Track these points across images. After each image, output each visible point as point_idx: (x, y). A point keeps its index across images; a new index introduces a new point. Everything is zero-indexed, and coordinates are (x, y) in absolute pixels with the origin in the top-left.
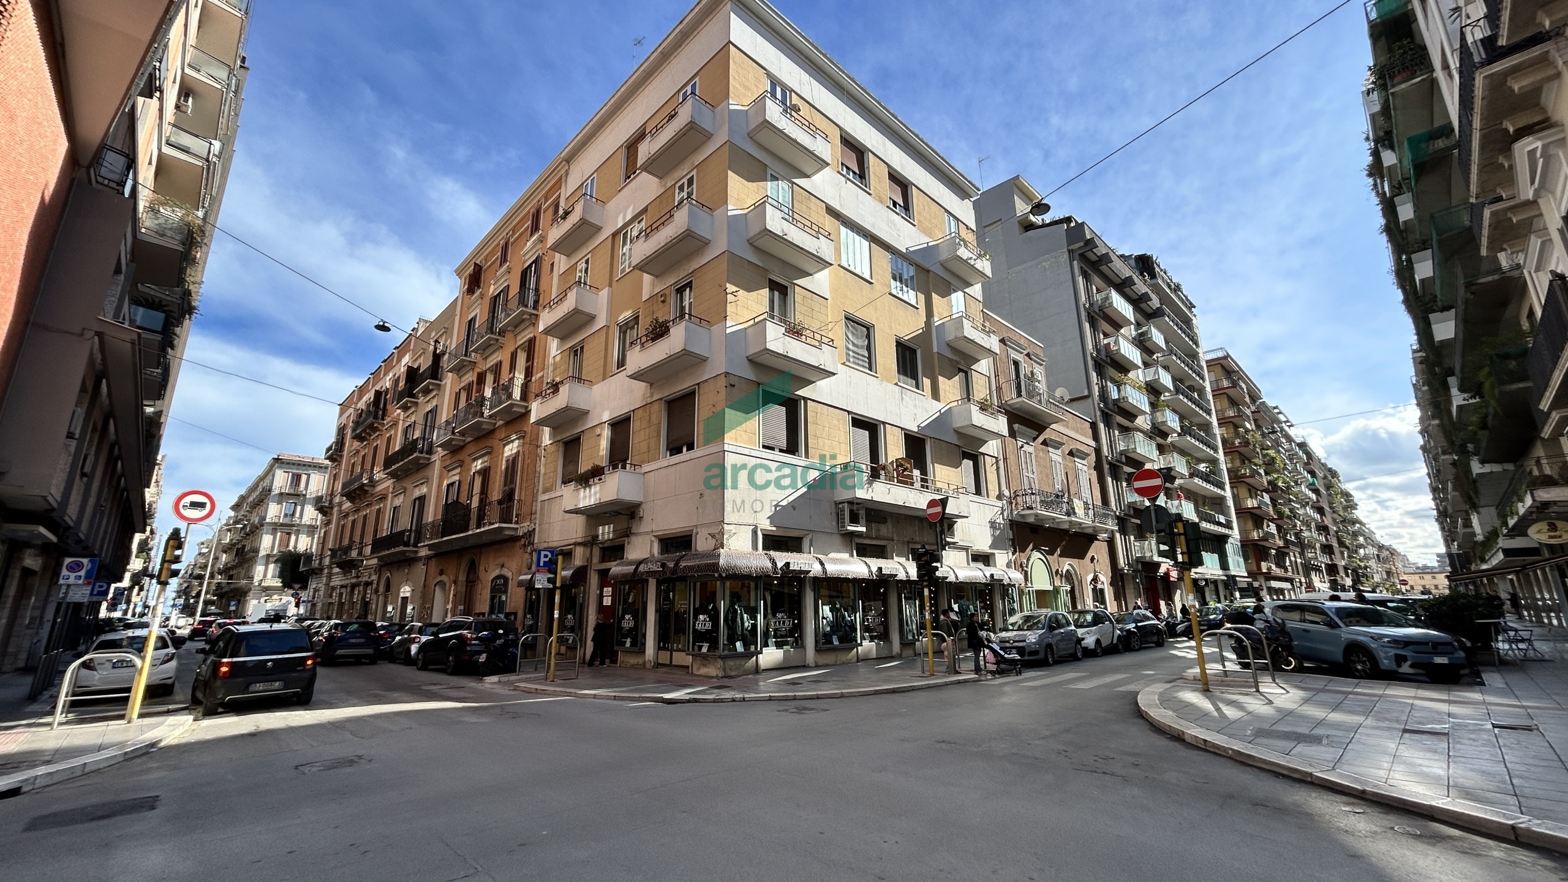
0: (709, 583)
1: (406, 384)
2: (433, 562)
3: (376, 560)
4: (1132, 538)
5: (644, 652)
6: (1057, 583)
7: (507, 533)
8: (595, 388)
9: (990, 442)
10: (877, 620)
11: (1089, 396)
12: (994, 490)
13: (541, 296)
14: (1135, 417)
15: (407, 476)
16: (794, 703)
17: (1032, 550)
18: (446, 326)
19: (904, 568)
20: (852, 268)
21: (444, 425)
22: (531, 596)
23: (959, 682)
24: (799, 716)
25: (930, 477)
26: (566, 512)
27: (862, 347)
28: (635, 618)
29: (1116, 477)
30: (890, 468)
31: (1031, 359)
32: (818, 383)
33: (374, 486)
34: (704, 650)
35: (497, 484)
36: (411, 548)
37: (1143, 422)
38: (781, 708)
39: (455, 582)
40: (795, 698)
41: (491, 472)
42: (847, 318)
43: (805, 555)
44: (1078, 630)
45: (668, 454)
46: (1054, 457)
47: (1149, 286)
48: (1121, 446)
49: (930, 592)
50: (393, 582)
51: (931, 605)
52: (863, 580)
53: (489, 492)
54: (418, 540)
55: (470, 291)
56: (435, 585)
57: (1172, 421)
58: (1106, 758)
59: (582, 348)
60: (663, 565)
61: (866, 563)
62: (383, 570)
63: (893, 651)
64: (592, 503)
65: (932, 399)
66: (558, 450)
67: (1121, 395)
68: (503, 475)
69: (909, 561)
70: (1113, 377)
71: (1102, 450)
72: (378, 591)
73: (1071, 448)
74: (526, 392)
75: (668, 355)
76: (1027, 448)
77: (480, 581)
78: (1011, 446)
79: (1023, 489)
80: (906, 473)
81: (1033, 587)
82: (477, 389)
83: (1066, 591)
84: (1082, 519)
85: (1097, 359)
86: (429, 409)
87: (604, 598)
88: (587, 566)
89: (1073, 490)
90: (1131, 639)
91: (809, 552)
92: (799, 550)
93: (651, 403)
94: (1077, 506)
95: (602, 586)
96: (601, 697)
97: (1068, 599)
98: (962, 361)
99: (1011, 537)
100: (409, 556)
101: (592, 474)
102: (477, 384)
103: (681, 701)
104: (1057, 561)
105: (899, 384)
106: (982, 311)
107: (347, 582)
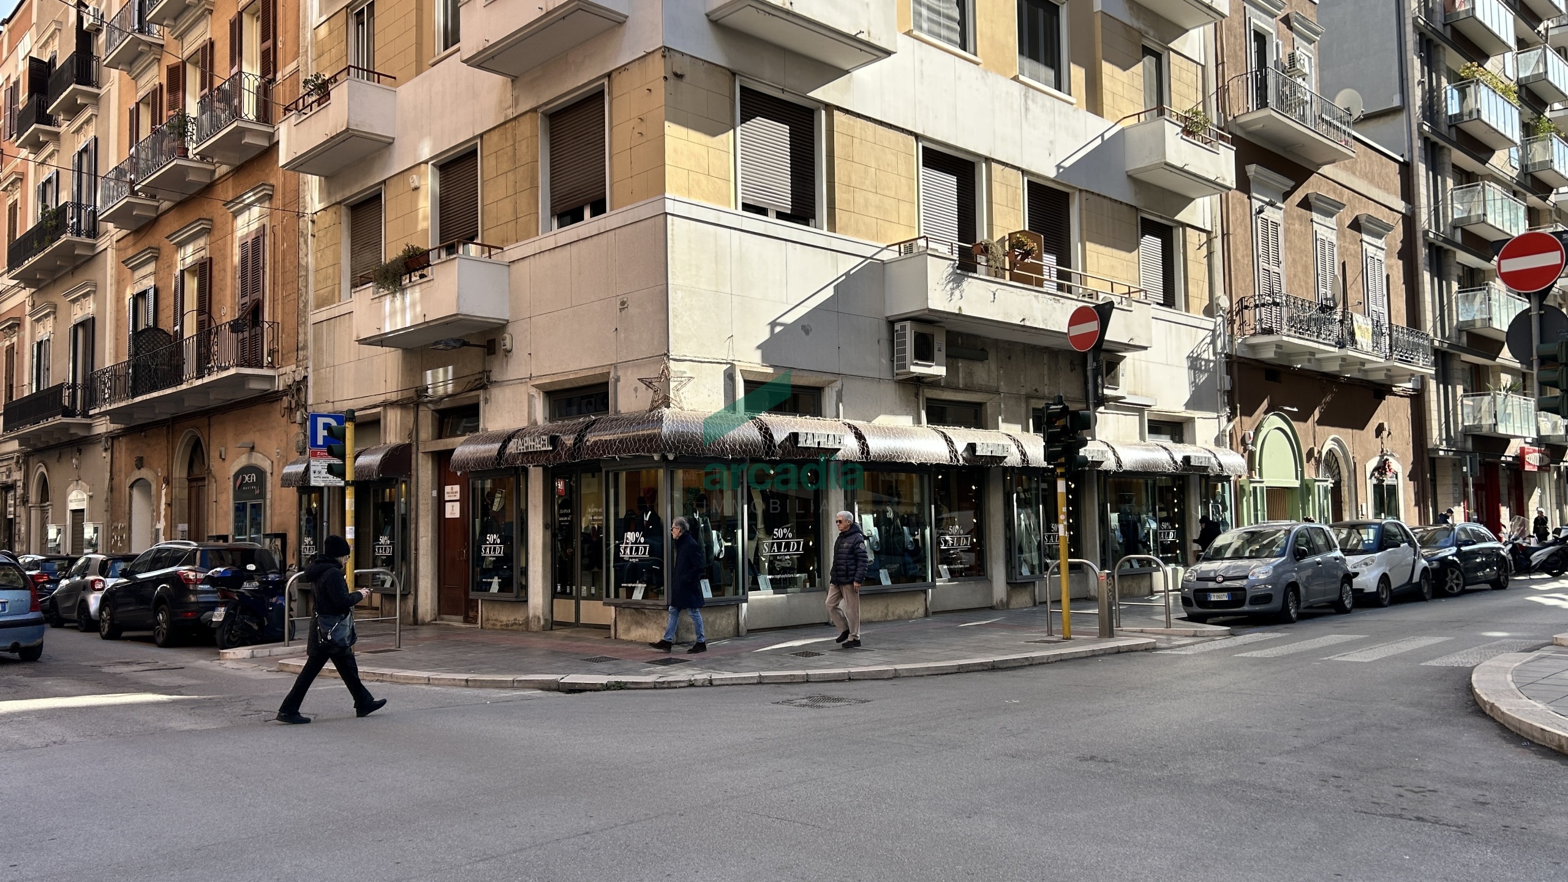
0: (644, 472)
1: (30, 96)
2: (122, 445)
3: (16, 442)
4: (1460, 390)
5: (527, 601)
6: (1310, 473)
7: (254, 385)
8: (401, 90)
9: (1199, 201)
10: (963, 542)
11: (1403, 108)
12: (1199, 296)
14: (1491, 151)
15: (55, 281)
16: (805, 688)
17: (1266, 413)
19: (1019, 446)
21: (112, 176)
22: (310, 503)
23: (1118, 651)
24: (812, 712)
25: (1076, 268)
26: (363, 342)
28: (506, 540)
29: (1439, 270)
30: (998, 251)
31: (1290, 28)
32: (856, 72)
34: (638, 595)
35: (228, 292)
36: (79, 420)
37: (1504, 162)
38: (781, 698)
39: (167, 481)
40: (807, 680)
41: (215, 268)
43: (828, 421)
44: (1347, 558)
45: (555, 223)
46: (1323, 233)
48: (1457, 210)
49: (1069, 490)
50: (53, 484)
51: (1069, 514)
52: (939, 468)
53: (214, 308)
54: (91, 400)
56: (131, 487)
58: (1420, 791)
59: (371, 8)
60: (554, 440)
61: (945, 436)
62: (32, 461)
63: (992, 597)
64: (408, 325)
65: (1088, 110)
66: (338, 222)
67: (1468, 106)
68: (238, 274)
69: (1028, 431)
70: (1454, 68)
71: (1417, 217)
72: (28, 501)
73: (1357, 213)
74: (266, 103)
75: (544, 12)
76: (1270, 214)
77: (214, 477)
78: (1239, 210)
79: (1257, 293)
80: (1029, 260)
81: (1262, 482)
82: (169, 101)
83: (1326, 489)
84: (1367, 353)
85: (1425, 30)
86: (81, 146)
87: (447, 504)
88: (410, 445)
89: (1353, 296)
90: (1447, 576)
91: (835, 414)
92: (816, 411)
93: (515, 118)
94: (1360, 328)
95: (441, 482)
96: (442, 682)
97: (1327, 504)
98: (1151, 33)
99: (1228, 387)
100: (75, 434)
101: (406, 264)
102: (170, 91)
103: (594, 687)
104: (1311, 433)
105: (1021, 78)
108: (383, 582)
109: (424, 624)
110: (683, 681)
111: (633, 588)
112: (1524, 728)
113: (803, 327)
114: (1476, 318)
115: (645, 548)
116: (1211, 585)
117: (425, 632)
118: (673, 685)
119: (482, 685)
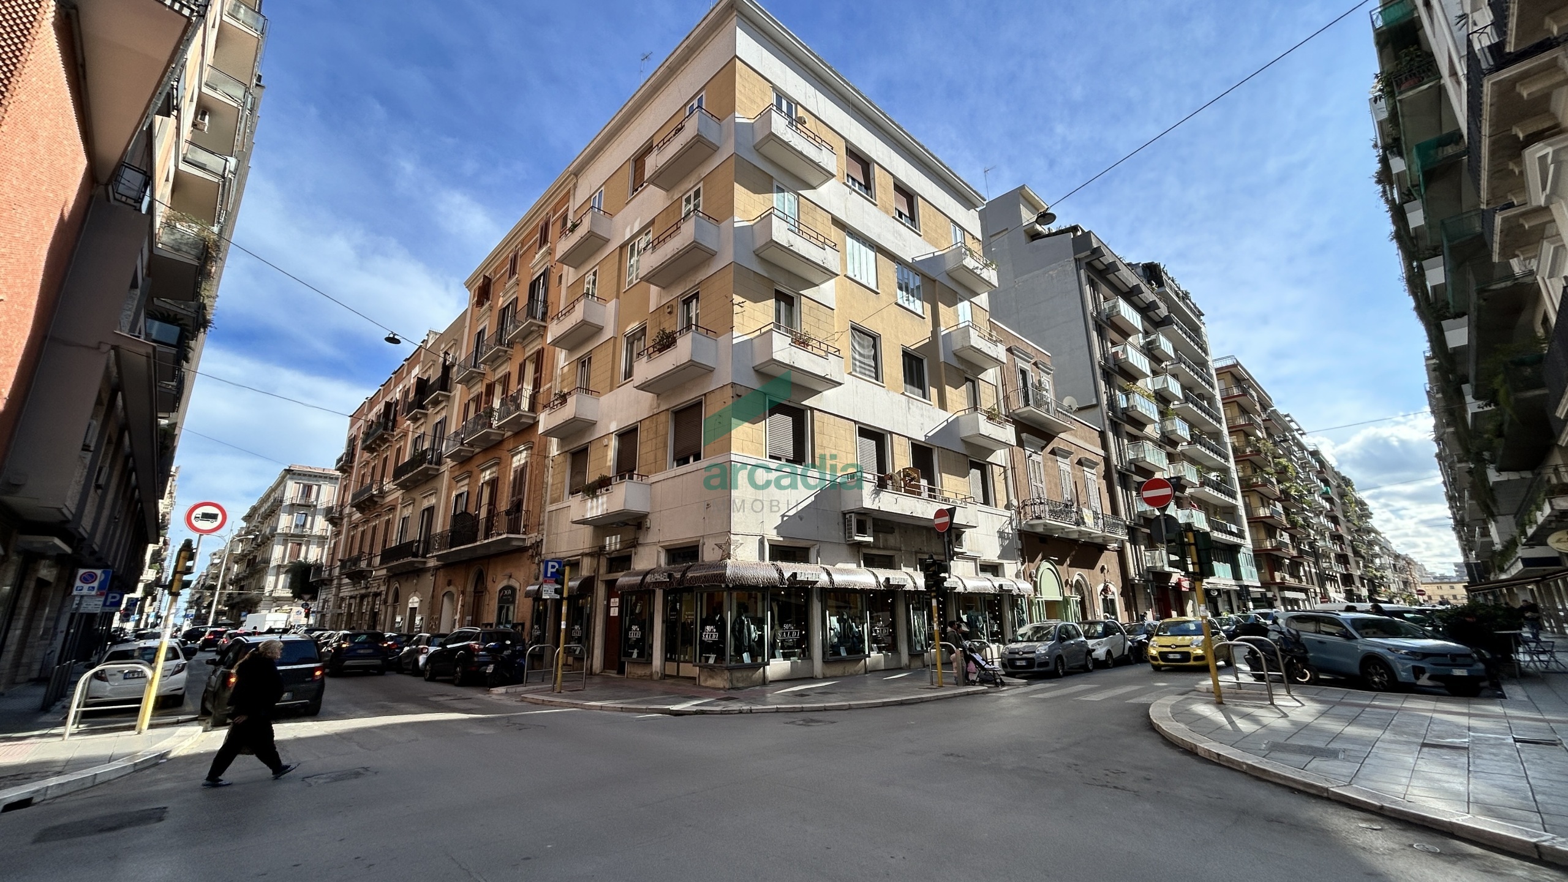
0: (716, 593)
1: (415, 396)
2: (442, 578)
3: (385, 570)
4: (1143, 548)
5: (651, 663)
6: (1067, 593)
7: (515, 543)
8: (602, 399)
9: (998, 452)
10: (885, 631)
11: (1098, 405)
12: (1002, 500)
13: (549, 308)
14: (1144, 425)
15: (416, 487)
16: (801, 715)
17: (1041, 561)
18: (455, 337)
19: (912, 578)
20: (857, 279)
21: (453, 436)
22: (539, 607)
23: (967, 694)
24: (805, 729)
25: (938, 486)
26: (573, 522)
27: (868, 357)
28: (642, 628)
29: (1125, 486)
30: (898, 478)
31: (1038, 368)
32: (824, 393)
33: (383, 497)
34: (711, 661)
35: (506, 494)
36: (419, 559)
37: (1151, 430)
38: (788, 720)
39: (463, 593)
40: (802, 710)
41: (500, 482)
42: (853, 328)
43: (812, 566)
44: (1088, 641)
45: (675, 464)
46: (1063, 467)
47: (1157, 294)
48: (1131, 455)
49: (939, 602)
50: (402, 593)
51: (939, 616)
52: (871, 591)
53: (497, 502)
54: (427, 550)
55: (480, 303)
56: (443, 596)
57: (1182, 430)
58: (1117, 772)
59: (590, 359)
60: (670, 576)
61: (874, 574)
62: (392, 580)
63: (901, 662)
64: (598, 515)
65: (939, 408)
66: (565, 461)
67: (1130, 403)
68: (511, 486)
69: (917, 571)
70: (1121, 385)
71: (1111, 459)
72: (387, 602)
73: (1080, 457)
74: (534, 403)
75: (675, 366)
76: (1035, 458)
77: (488, 591)
78: (1019, 456)
79: (1032, 498)
80: (913, 483)
81: (1042, 598)
82: (485, 400)
83: (1076, 601)
84: (1091, 529)
85: (1105, 368)
86: (438, 420)
87: (611, 608)
88: (594, 577)
89: (1082, 500)
91: (816, 562)
92: (806, 560)
93: (658, 414)
94: (1086, 515)
95: (609, 597)
97: (1078, 610)
98: (969, 371)
99: (1020, 547)
100: (417, 567)
101: (599, 484)
102: (486, 395)
103: (688, 713)
104: (1066, 571)
105: (906, 393)
106: (989, 320)
107: (356, 593)
108: (575, 651)
109: (596, 675)
110: (736, 710)
111: (709, 657)
116: (1017, 656)
117: (597, 680)
118: (730, 712)
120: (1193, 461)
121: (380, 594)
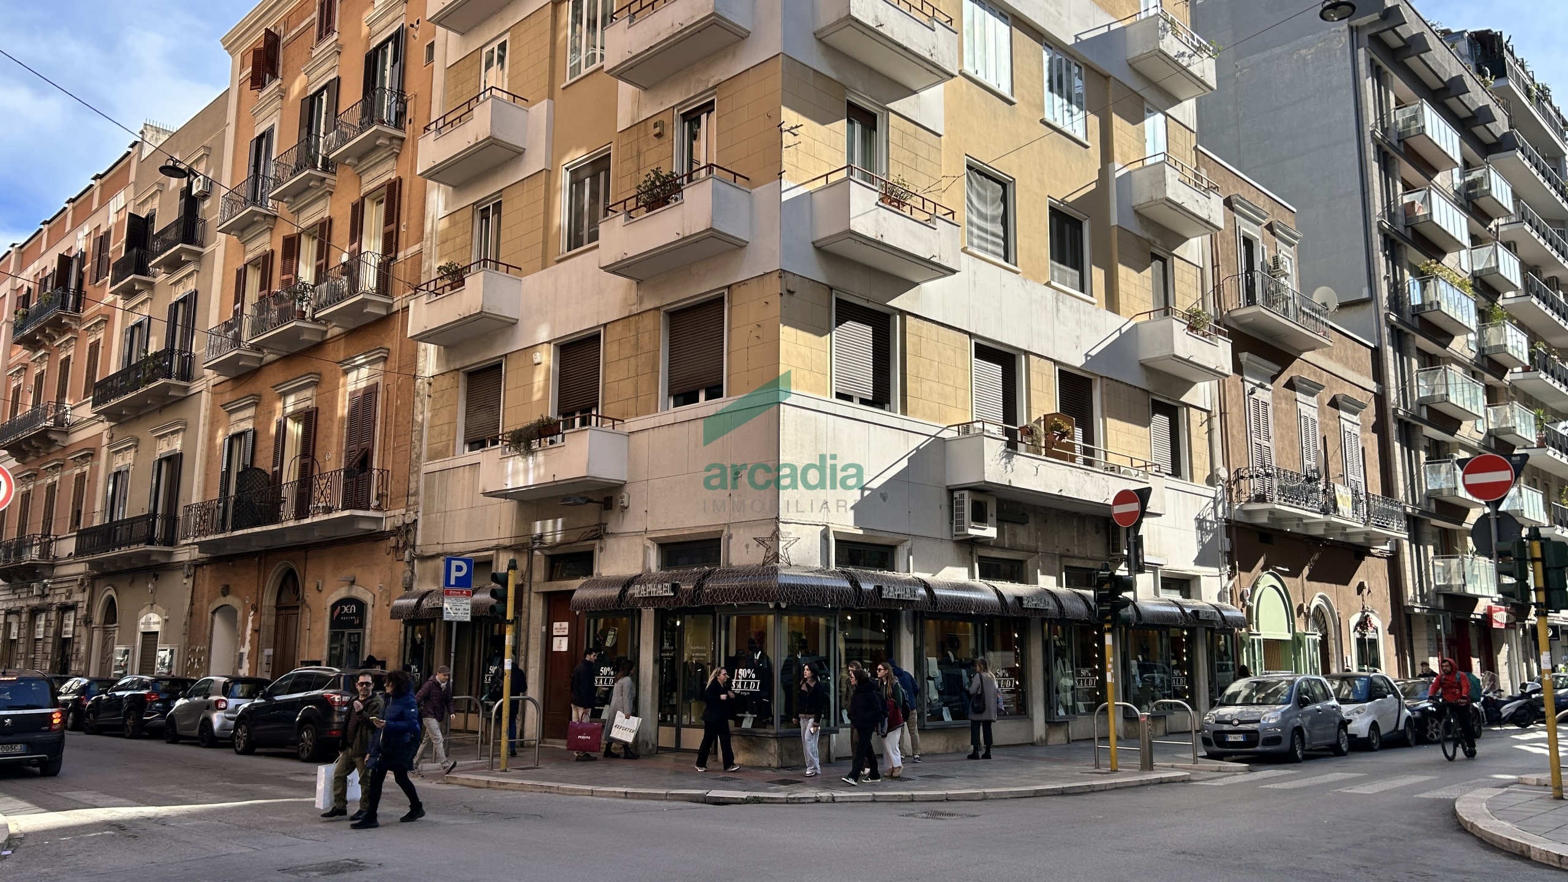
0: (754, 617)
1: (126, 247)
2: (206, 576)
3: (85, 566)
4: (1431, 548)
6: (1300, 628)
7: (364, 526)
8: (528, 280)
9: (1200, 385)
10: (1008, 684)
11: (1372, 299)
12: (1202, 468)
13: (409, 104)
14: (1451, 337)
15: (139, 417)
17: (1262, 570)
18: (205, 143)
19: (1056, 599)
20: (980, 77)
21: (214, 329)
25: (1099, 445)
26: (486, 494)
27: (993, 219)
29: (1408, 442)
30: (1035, 430)
31: (1273, 234)
32: (924, 285)
33: (67, 433)
35: (335, 440)
36: (157, 548)
37: (1462, 346)
39: (255, 608)
41: (322, 417)
42: (969, 167)
44: (1343, 707)
45: (672, 402)
46: (1306, 410)
47: (1495, 91)
48: (1422, 389)
50: (123, 606)
52: (991, 618)
53: (318, 453)
54: (172, 533)
55: (258, 81)
56: (214, 612)
57: (1516, 343)
59: (498, 206)
60: (675, 587)
61: (995, 588)
62: (100, 584)
63: (1033, 735)
64: (531, 483)
65: (1107, 309)
66: (455, 386)
67: (1428, 297)
68: (346, 425)
69: (1062, 586)
70: (1414, 262)
71: (1387, 396)
72: (91, 622)
73: (1335, 393)
74: (387, 279)
75: (680, 237)
76: (1260, 395)
77: (308, 607)
78: (1234, 392)
79: (1251, 465)
80: (1064, 440)
81: (1259, 635)
82: (282, 266)
83: (1314, 641)
84: (1347, 519)
85: (1389, 232)
86: (179, 296)
87: (555, 639)
88: (522, 585)
89: (1334, 467)
90: (1428, 724)
91: (906, 569)
92: (891, 566)
93: (639, 314)
94: (1341, 497)
95: (551, 619)
96: (603, 794)
97: (1317, 655)
98: (1158, 242)
99: (1228, 549)
100: (156, 561)
101: (534, 430)
102: (282, 257)
103: (735, 801)
104: (1300, 590)
105: (1053, 283)
106: (1196, 148)
107: (19, 604)
110: (811, 798)
111: (743, 718)
112: (1496, 839)
113: (881, 495)
114: (1443, 487)
115: (756, 683)
116: (1226, 727)
118: (802, 801)
119: (640, 796)
120: (1529, 401)
121: (73, 607)
